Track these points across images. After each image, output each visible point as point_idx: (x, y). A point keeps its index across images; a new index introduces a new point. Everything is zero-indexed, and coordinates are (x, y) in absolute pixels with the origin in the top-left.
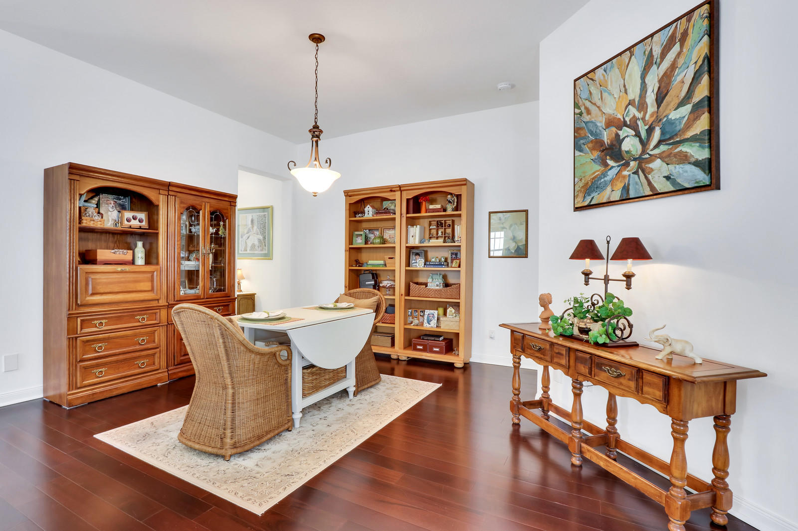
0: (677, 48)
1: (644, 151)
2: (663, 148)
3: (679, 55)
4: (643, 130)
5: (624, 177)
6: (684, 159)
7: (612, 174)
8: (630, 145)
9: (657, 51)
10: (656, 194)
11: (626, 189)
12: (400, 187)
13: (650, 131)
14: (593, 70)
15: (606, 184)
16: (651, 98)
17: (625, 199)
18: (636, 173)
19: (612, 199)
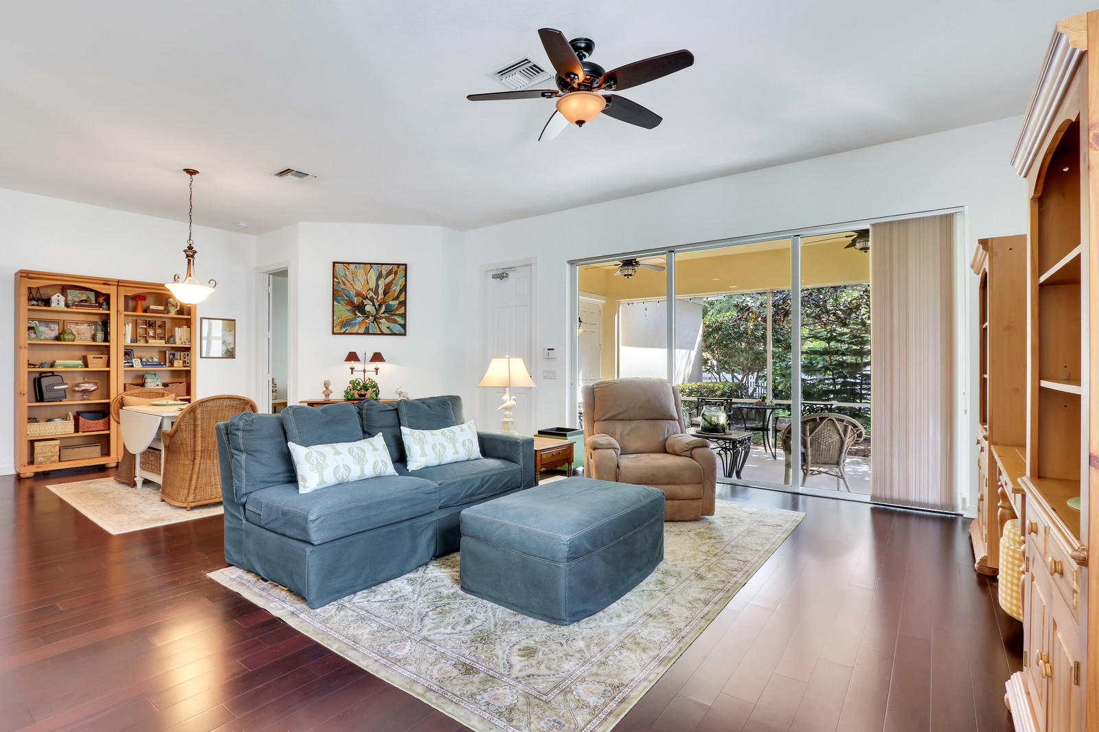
0: (393, 275)
1: (377, 314)
2: (386, 315)
3: (394, 279)
4: (377, 304)
5: (367, 323)
6: (395, 322)
7: (359, 320)
8: (369, 308)
9: (384, 273)
10: (383, 334)
11: (367, 328)
12: (119, 281)
13: (380, 305)
14: (348, 263)
15: (355, 324)
16: (381, 291)
17: (367, 333)
18: (373, 322)
19: (359, 332)
